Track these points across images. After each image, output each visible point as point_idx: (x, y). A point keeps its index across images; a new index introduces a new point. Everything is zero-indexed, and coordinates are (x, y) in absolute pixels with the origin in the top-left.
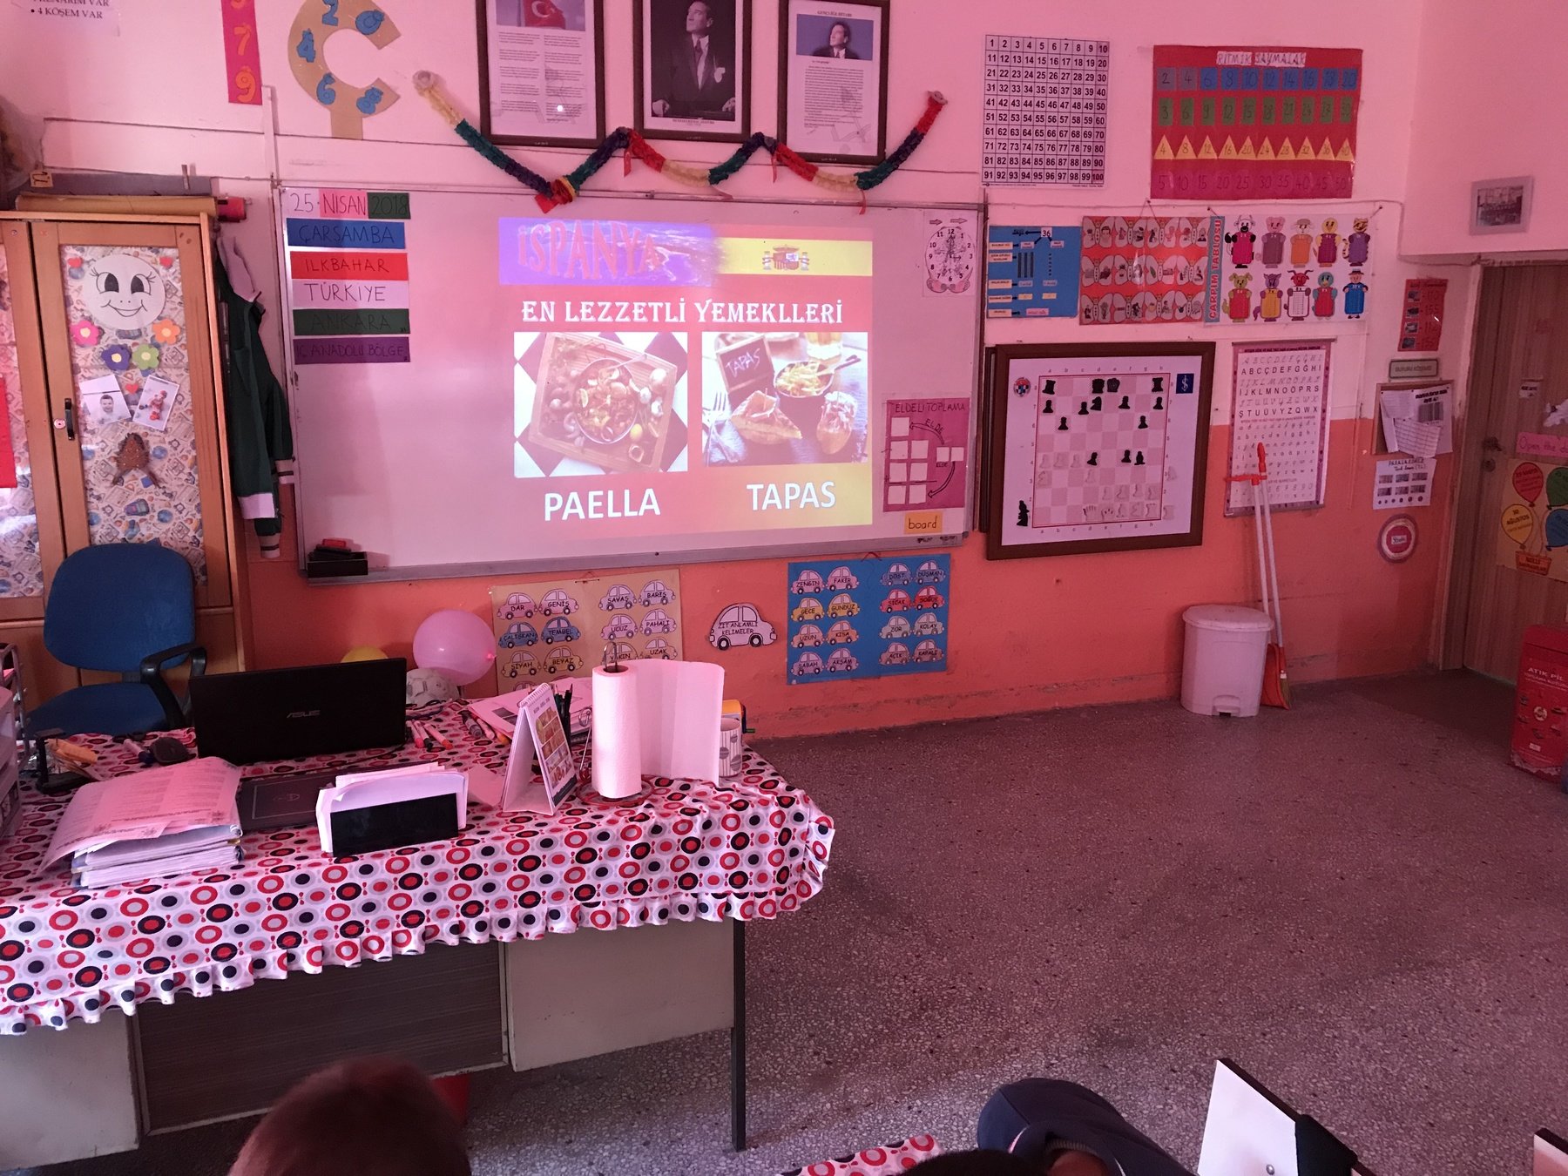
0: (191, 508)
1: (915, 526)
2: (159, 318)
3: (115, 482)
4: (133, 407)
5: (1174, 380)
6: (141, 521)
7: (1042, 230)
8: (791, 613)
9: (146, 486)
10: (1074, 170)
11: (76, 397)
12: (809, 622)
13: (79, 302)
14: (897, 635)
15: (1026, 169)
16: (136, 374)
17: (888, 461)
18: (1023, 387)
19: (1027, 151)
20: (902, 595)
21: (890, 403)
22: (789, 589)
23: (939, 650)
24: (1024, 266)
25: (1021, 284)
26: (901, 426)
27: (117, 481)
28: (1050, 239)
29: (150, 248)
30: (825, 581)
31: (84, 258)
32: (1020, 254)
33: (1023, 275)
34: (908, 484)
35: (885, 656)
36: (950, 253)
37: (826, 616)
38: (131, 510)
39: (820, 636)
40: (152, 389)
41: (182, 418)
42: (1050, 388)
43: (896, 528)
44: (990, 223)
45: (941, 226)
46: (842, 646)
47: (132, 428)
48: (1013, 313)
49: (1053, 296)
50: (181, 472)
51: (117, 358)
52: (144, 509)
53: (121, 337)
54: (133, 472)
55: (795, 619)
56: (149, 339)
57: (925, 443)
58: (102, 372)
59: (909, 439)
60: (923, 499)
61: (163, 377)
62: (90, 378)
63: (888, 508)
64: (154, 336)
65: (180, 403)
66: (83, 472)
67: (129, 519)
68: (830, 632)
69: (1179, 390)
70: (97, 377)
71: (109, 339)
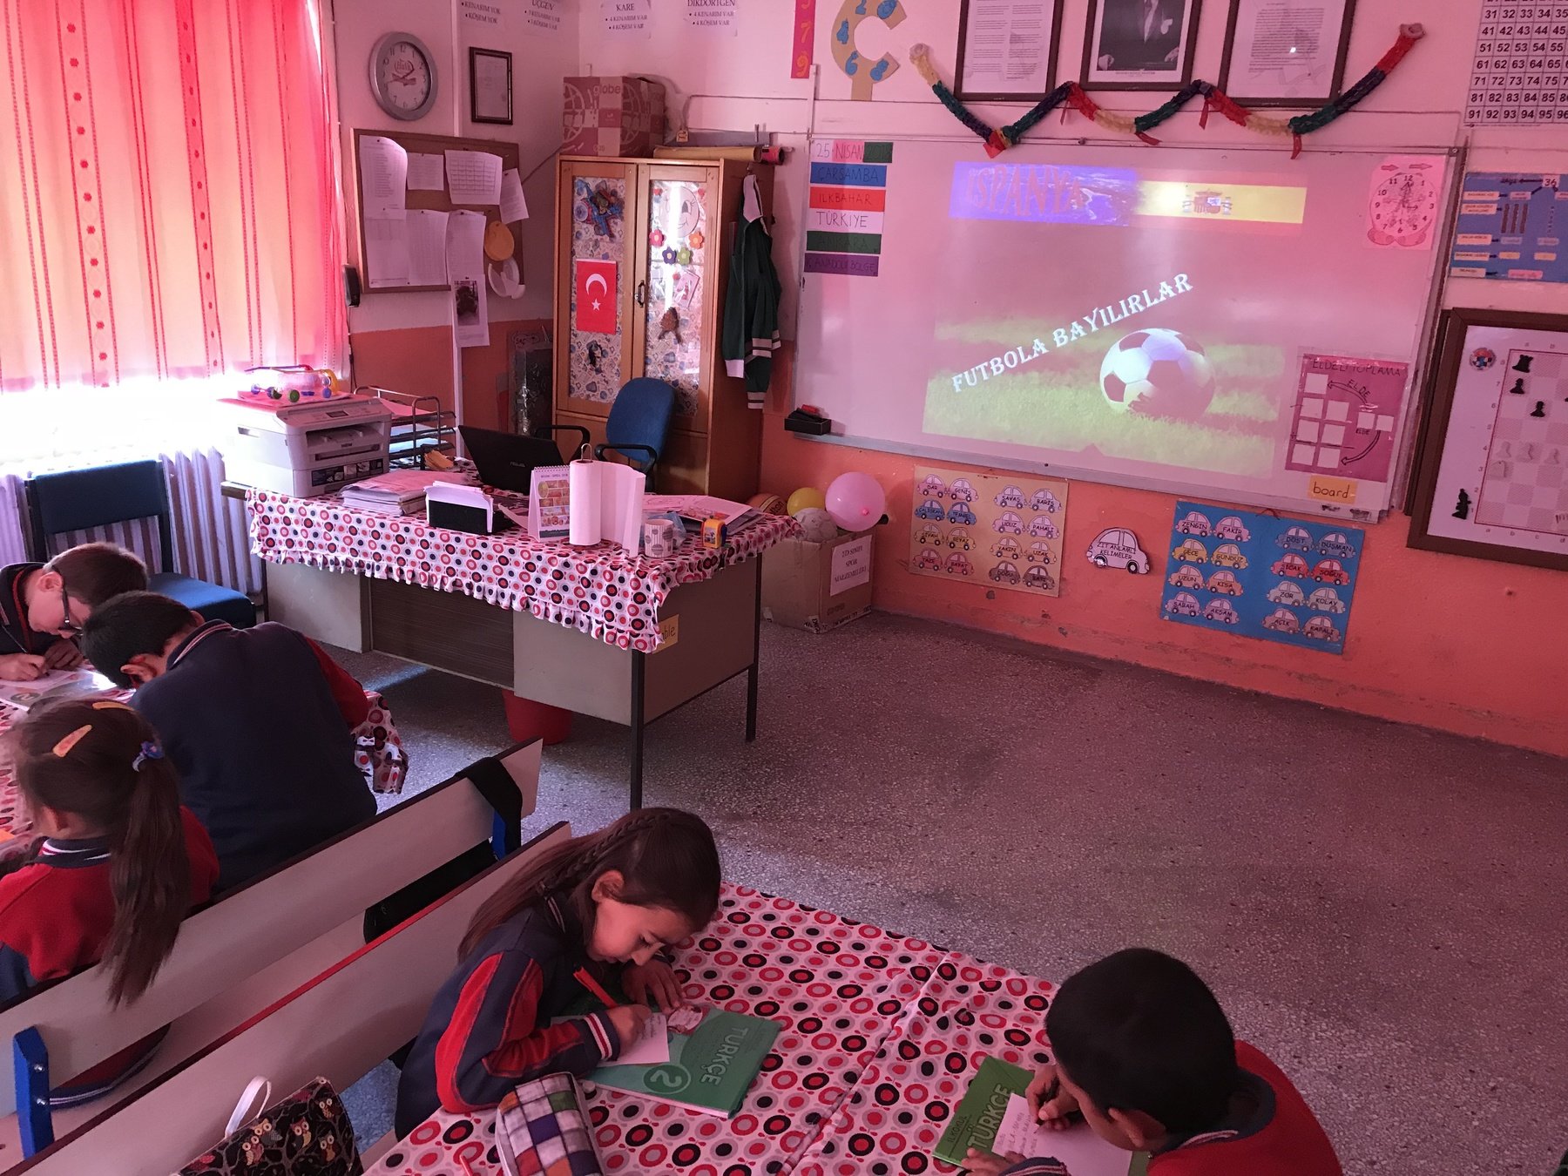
1: (1321, 491)
3: (660, 338)
6: (671, 366)
7: (1545, 178)
8: (1172, 549)
9: (675, 343)
11: (649, 280)
12: (1191, 563)
13: (656, 218)
14: (1287, 601)
15: (1529, 106)
17: (1297, 418)
18: (1484, 359)
19: (1533, 85)
20: (1298, 561)
21: (1306, 356)
22: (1174, 526)
23: (1336, 632)
24: (1510, 220)
25: (1505, 240)
26: (1318, 383)
27: (662, 337)
28: (1555, 190)
29: (694, 182)
30: (1213, 528)
32: (1508, 206)
33: (1508, 229)
34: (1317, 445)
35: (1269, 620)
36: (1404, 202)
37: (1209, 561)
38: (667, 358)
39: (1200, 580)
41: (698, 300)
42: (1524, 364)
43: (1297, 490)
44: (1467, 169)
45: (1396, 172)
46: (1223, 596)
47: (673, 304)
48: (1488, 274)
49: (1552, 257)
50: (694, 336)
52: (673, 359)
54: (670, 332)
55: (1177, 558)
57: (1345, 406)
58: (662, 264)
60: (1334, 465)
62: (656, 268)
63: (1290, 466)
65: (698, 290)
66: (647, 328)
67: (665, 364)
68: (1211, 579)
70: (659, 268)
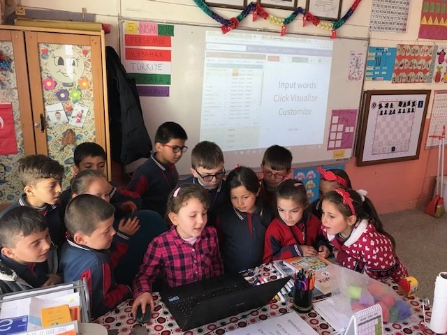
1: (336, 155)
2: (81, 78)
4: (69, 117)
5: (418, 103)
6: (71, 166)
7: (385, 48)
10: (397, 27)
11: (45, 113)
13: (46, 69)
15: (383, 26)
16: (71, 102)
17: (330, 132)
18: (374, 105)
19: (384, 19)
21: (333, 111)
24: (378, 62)
25: (377, 68)
26: (336, 119)
27: (62, 149)
28: (387, 52)
29: (78, 45)
30: (305, 176)
31: (49, 49)
32: (377, 57)
33: (377, 65)
34: (336, 140)
38: (67, 162)
41: (90, 121)
44: (370, 45)
47: (69, 127)
48: (373, 79)
49: (385, 73)
51: (63, 95)
53: (64, 86)
54: (68, 145)
56: (76, 87)
57: (342, 126)
58: (56, 101)
60: (339, 146)
61: (82, 104)
62: (50, 104)
63: (328, 149)
64: (79, 86)
65: (89, 115)
66: (47, 146)
67: (66, 166)
69: (419, 107)
70: (54, 104)
71: (59, 87)
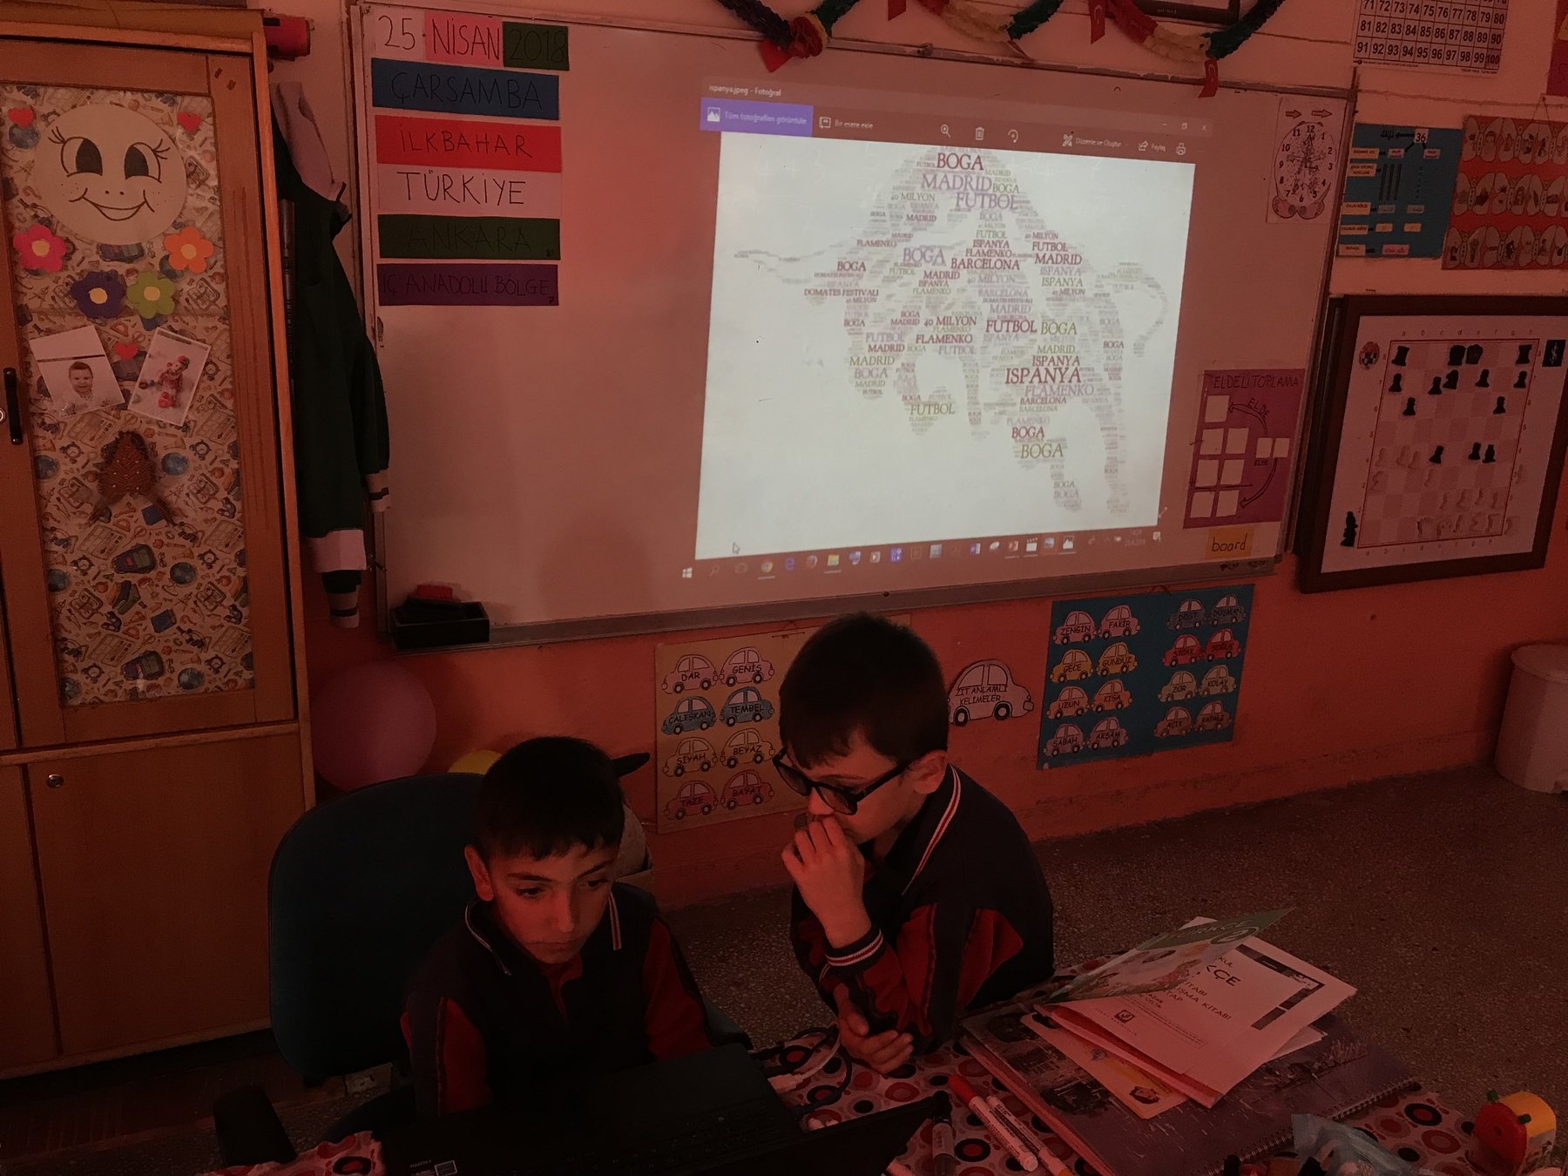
0: (227, 558)
1: (1220, 547)
2: (176, 225)
3: (95, 517)
4: (127, 384)
5: (1543, 348)
6: (142, 581)
7: (1416, 132)
8: (1050, 671)
9: (150, 521)
10: (1467, 47)
11: (26, 366)
12: (1073, 683)
13: (28, 190)
14: (1179, 696)
15: (1410, 41)
16: (133, 326)
17: (1197, 456)
18: (1371, 354)
19: (1414, 15)
20: (1191, 642)
21: (1208, 374)
22: (1051, 638)
23: (1227, 715)
24: (1387, 184)
25: (1383, 209)
26: (1219, 407)
27: (101, 513)
28: (1425, 146)
29: (160, 94)
30: (1098, 626)
31: (36, 108)
32: (1385, 166)
33: (1384, 198)
34: (1216, 489)
35: (1161, 726)
36: (1306, 160)
37: (1095, 673)
38: (123, 564)
39: (1084, 703)
40: (161, 351)
41: (216, 403)
42: (1400, 359)
43: (1195, 550)
44: (1358, 118)
45: (1299, 119)
46: (1110, 714)
47: (127, 422)
48: (1367, 251)
49: (1417, 227)
50: (212, 496)
51: (99, 296)
52: (147, 562)
53: (104, 257)
54: (127, 498)
55: (1055, 680)
56: (156, 262)
57: (1245, 431)
58: (70, 320)
59: (1224, 426)
60: (1233, 510)
61: (182, 332)
62: (49, 332)
63: (1190, 523)
64: (167, 257)
65: (212, 378)
66: (39, 499)
67: (120, 578)
68: (1097, 696)
69: (1546, 363)
70: (61, 330)
71: (87, 259)
